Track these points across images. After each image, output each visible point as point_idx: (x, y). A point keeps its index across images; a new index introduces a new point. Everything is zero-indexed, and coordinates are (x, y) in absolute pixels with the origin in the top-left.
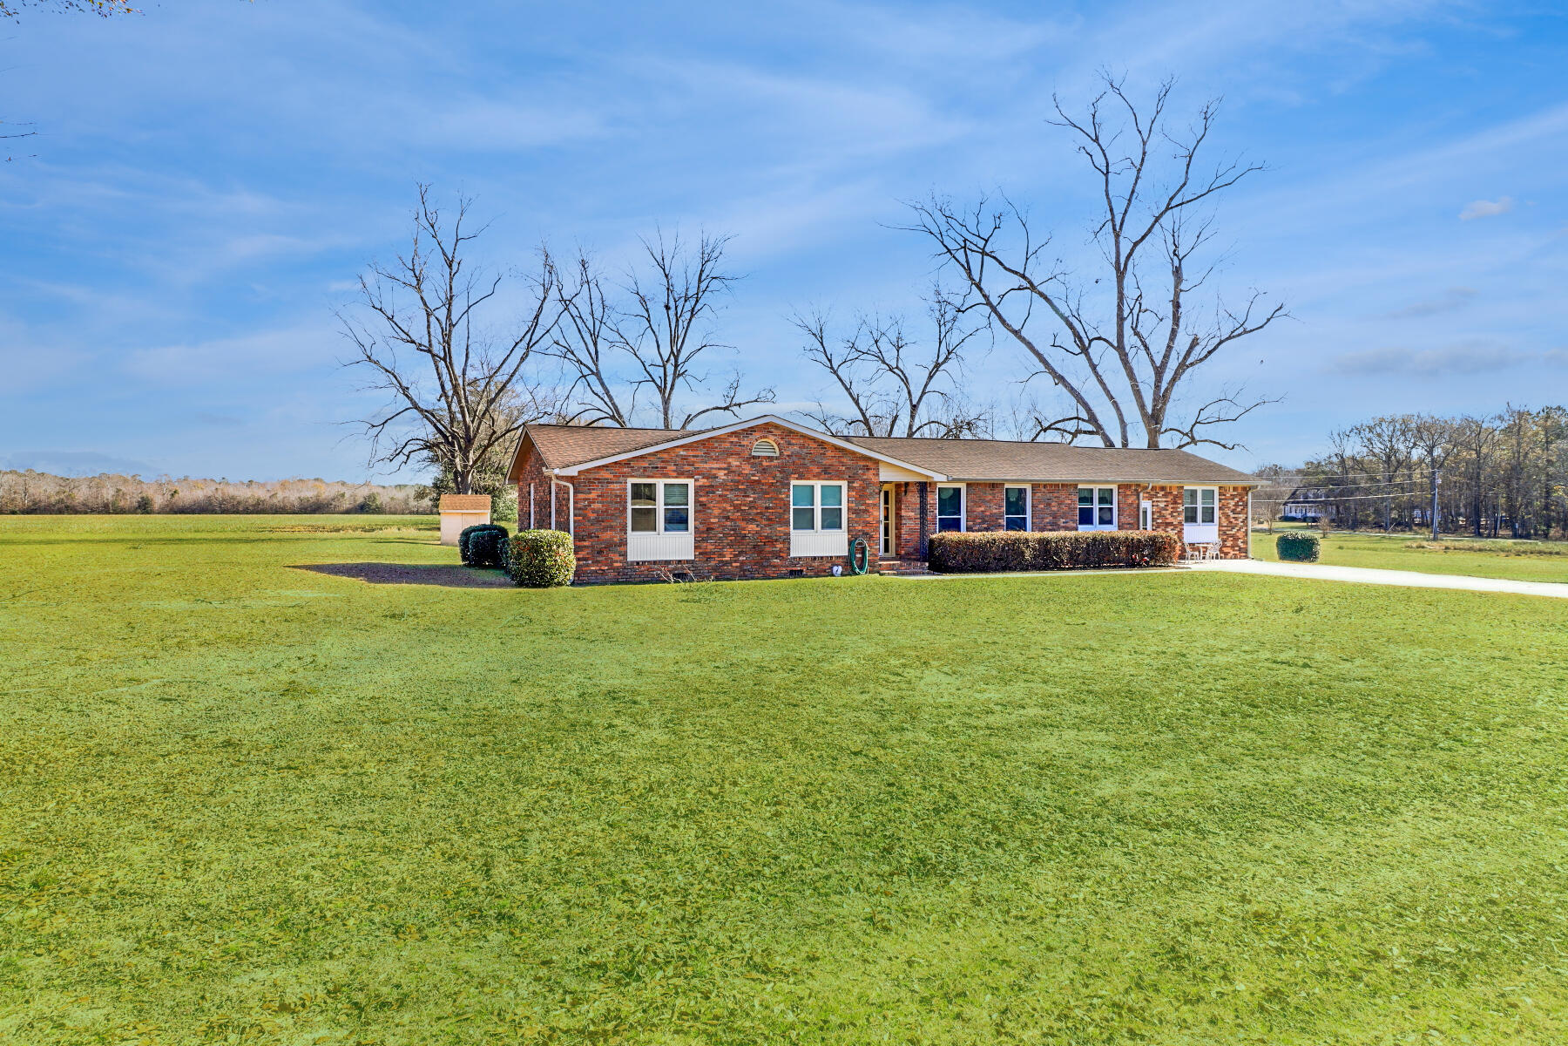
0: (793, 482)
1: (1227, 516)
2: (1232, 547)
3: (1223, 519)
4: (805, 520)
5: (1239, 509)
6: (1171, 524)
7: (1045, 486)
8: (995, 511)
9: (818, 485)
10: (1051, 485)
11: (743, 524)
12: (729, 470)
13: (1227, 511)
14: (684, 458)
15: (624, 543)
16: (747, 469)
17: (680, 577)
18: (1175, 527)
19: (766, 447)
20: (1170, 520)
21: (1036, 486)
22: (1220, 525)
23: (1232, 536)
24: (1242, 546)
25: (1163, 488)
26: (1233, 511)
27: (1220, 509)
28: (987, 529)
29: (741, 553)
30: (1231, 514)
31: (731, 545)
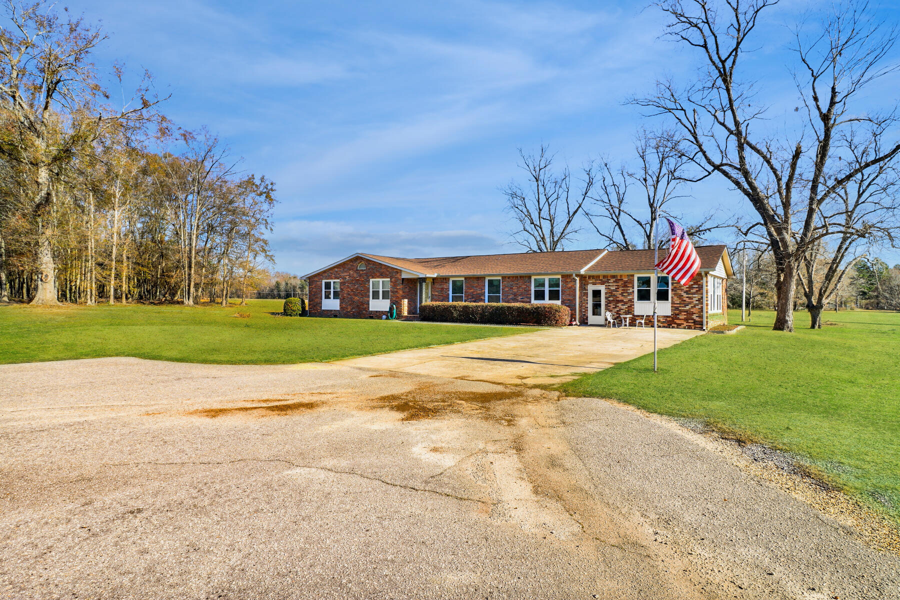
0: (371, 280)
1: (680, 296)
2: (686, 320)
3: (676, 298)
4: (376, 295)
5: (694, 291)
6: (622, 301)
7: (509, 278)
8: (478, 292)
9: (381, 280)
10: (513, 277)
11: (354, 297)
12: (350, 276)
13: (679, 292)
14: (337, 272)
15: (321, 303)
16: (355, 275)
17: (336, 316)
18: (625, 303)
19: (361, 267)
20: (621, 298)
21: (504, 278)
22: (673, 303)
23: (686, 311)
24: (697, 319)
25: (613, 277)
26: (687, 292)
27: (672, 290)
28: (474, 302)
29: (353, 308)
30: (685, 295)
31: (350, 305)
